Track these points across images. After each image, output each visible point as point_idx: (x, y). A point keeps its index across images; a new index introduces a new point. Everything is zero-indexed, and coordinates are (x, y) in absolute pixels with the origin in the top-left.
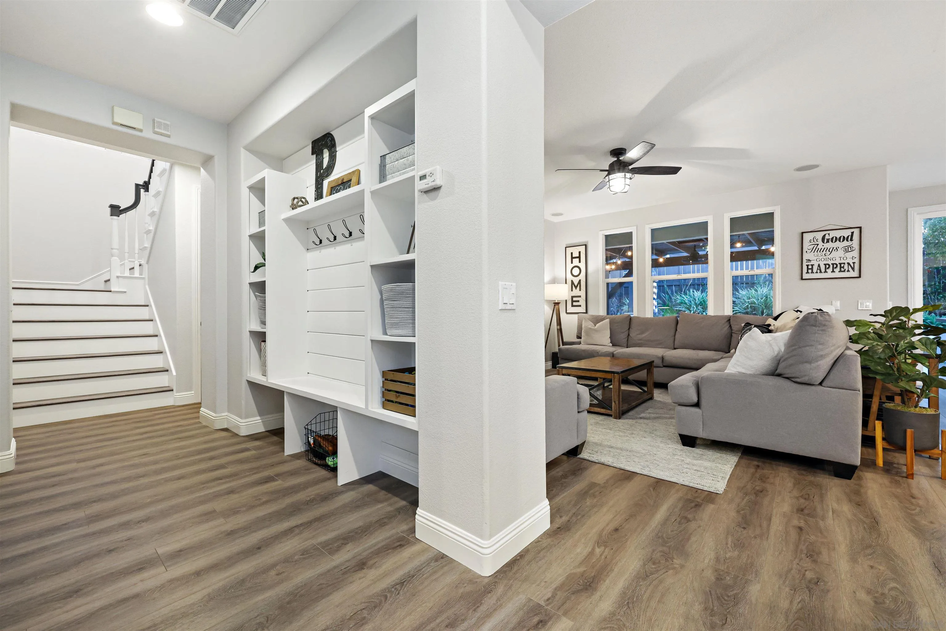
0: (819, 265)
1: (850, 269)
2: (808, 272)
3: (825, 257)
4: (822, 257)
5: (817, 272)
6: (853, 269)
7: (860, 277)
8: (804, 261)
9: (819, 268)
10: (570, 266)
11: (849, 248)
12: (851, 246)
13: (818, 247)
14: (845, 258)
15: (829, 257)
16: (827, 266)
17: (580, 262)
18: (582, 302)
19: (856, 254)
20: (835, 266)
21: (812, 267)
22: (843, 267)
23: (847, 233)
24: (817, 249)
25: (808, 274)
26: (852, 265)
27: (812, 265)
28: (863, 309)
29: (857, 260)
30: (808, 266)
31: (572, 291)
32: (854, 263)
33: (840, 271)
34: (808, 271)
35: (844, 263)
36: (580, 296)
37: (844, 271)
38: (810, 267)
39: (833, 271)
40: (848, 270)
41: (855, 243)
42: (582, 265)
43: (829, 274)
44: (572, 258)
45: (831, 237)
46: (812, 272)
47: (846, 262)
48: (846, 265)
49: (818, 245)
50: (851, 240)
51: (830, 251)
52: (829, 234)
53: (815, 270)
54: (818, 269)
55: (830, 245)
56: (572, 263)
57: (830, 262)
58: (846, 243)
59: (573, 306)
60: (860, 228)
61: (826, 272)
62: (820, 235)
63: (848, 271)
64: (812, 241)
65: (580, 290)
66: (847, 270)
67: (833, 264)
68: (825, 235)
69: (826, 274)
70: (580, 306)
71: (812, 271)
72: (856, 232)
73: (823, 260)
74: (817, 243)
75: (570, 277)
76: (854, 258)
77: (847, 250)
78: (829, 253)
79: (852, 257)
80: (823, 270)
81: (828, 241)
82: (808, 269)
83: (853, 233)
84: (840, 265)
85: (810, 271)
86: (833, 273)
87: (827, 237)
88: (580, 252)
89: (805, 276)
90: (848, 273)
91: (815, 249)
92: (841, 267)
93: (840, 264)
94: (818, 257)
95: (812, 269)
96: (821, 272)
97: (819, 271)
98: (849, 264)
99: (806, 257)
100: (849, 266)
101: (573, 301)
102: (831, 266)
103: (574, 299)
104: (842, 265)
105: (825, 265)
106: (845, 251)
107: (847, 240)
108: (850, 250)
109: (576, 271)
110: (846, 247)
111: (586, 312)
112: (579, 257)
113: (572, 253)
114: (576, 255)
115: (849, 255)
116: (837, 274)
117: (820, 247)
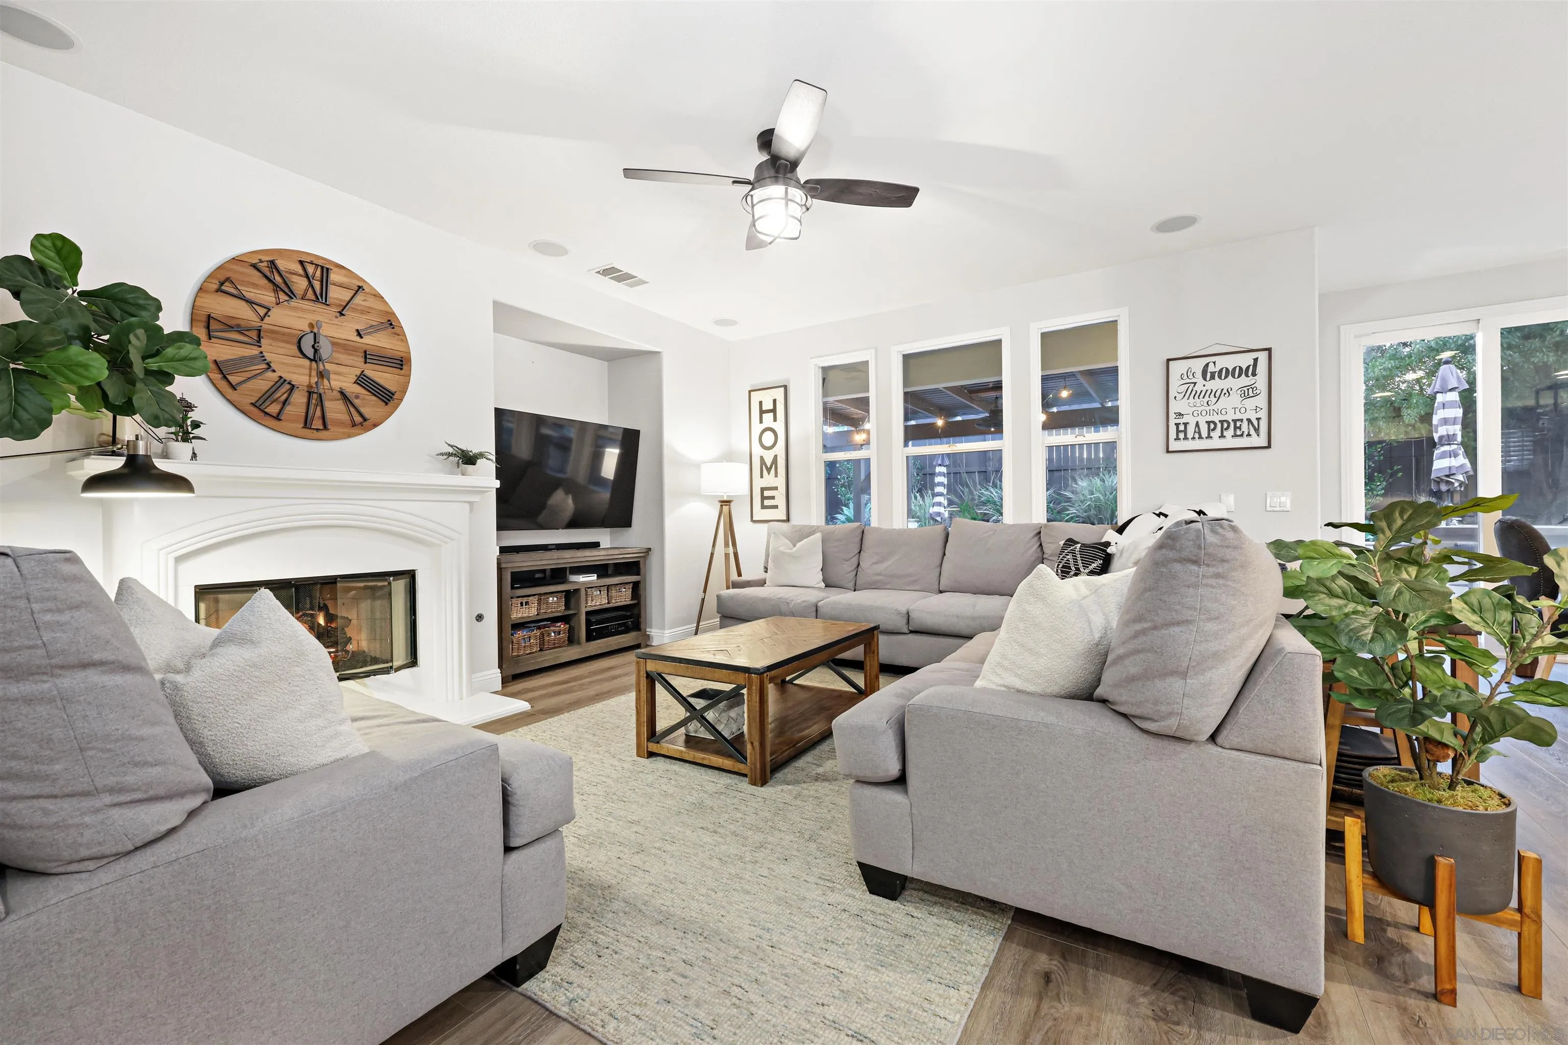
0: (1197, 425)
1: (1252, 432)
2: (1177, 439)
3: (1208, 408)
4: (1203, 408)
5: (1193, 438)
6: (1257, 430)
7: (1269, 446)
8: (1172, 416)
9: (1197, 430)
10: (757, 428)
11: (1250, 390)
12: (1253, 386)
13: (1195, 389)
14: (1243, 410)
15: (1215, 407)
16: (1212, 426)
17: (775, 420)
18: (780, 501)
19: (1261, 400)
20: (1225, 425)
21: (1186, 428)
22: (1240, 428)
23: (1245, 361)
24: (1194, 393)
25: (1178, 442)
26: (1255, 423)
27: (1186, 424)
28: (1275, 509)
29: (1263, 414)
30: (1177, 425)
31: (762, 477)
32: (1258, 419)
33: (1235, 436)
34: (1177, 435)
35: (1242, 420)
36: (776, 488)
37: (1242, 435)
38: (1182, 428)
39: (1222, 436)
40: (1249, 432)
41: (1261, 380)
42: (779, 427)
43: (1216, 443)
44: (762, 412)
45: (1217, 369)
46: (1186, 438)
47: (1245, 417)
48: (1245, 423)
49: (1195, 383)
50: (1254, 374)
51: (1217, 395)
52: (1214, 363)
53: (1190, 435)
54: (1195, 432)
55: (1216, 384)
56: (761, 422)
57: (1216, 418)
58: (1244, 381)
59: (763, 507)
60: (1269, 350)
61: (1209, 437)
62: (1197, 366)
63: (1249, 435)
64: (1185, 377)
65: (776, 476)
66: (1246, 433)
67: (1222, 422)
68: (1207, 365)
69: (1209, 441)
70: (776, 507)
71: (1185, 435)
72: (1263, 357)
73: (1204, 413)
74: (1194, 380)
75: (758, 451)
76: (1258, 409)
77: (1248, 393)
78: (1214, 400)
79: (1254, 407)
80: (1204, 433)
81: (1213, 378)
82: (1178, 431)
83: (1256, 360)
84: (1235, 424)
85: (1182, 436)
86: (1222, 440)
87: (1211, 368)
88: (775, 401)
89: (1174, 445)
90: (1249, 438)
91: (1191, 392)
92: (1236, 428)
93: (1235, 421)
94: (1195, 408)
95: (1185, 431)
96: (1200, 437)
97: (1197, 436)
98: (1249, 421)
99: (1174, 407)
100: (1250, 425)
101: (763, 498)
102: (1219, 425)
103: (767, 493)
104: (1238, 424)
105: (1208, 423)
106: (1243, 395)
107: (1247, 376)
108: (1251, 394)
109: (768, 438)
110: (1245, 389)
111: (788, 520)
112: (774, 411)
113: (761, 403)
114: (768, 405)
115: (1250, 403)
116: (1230, 441)
117: (1198, 388)
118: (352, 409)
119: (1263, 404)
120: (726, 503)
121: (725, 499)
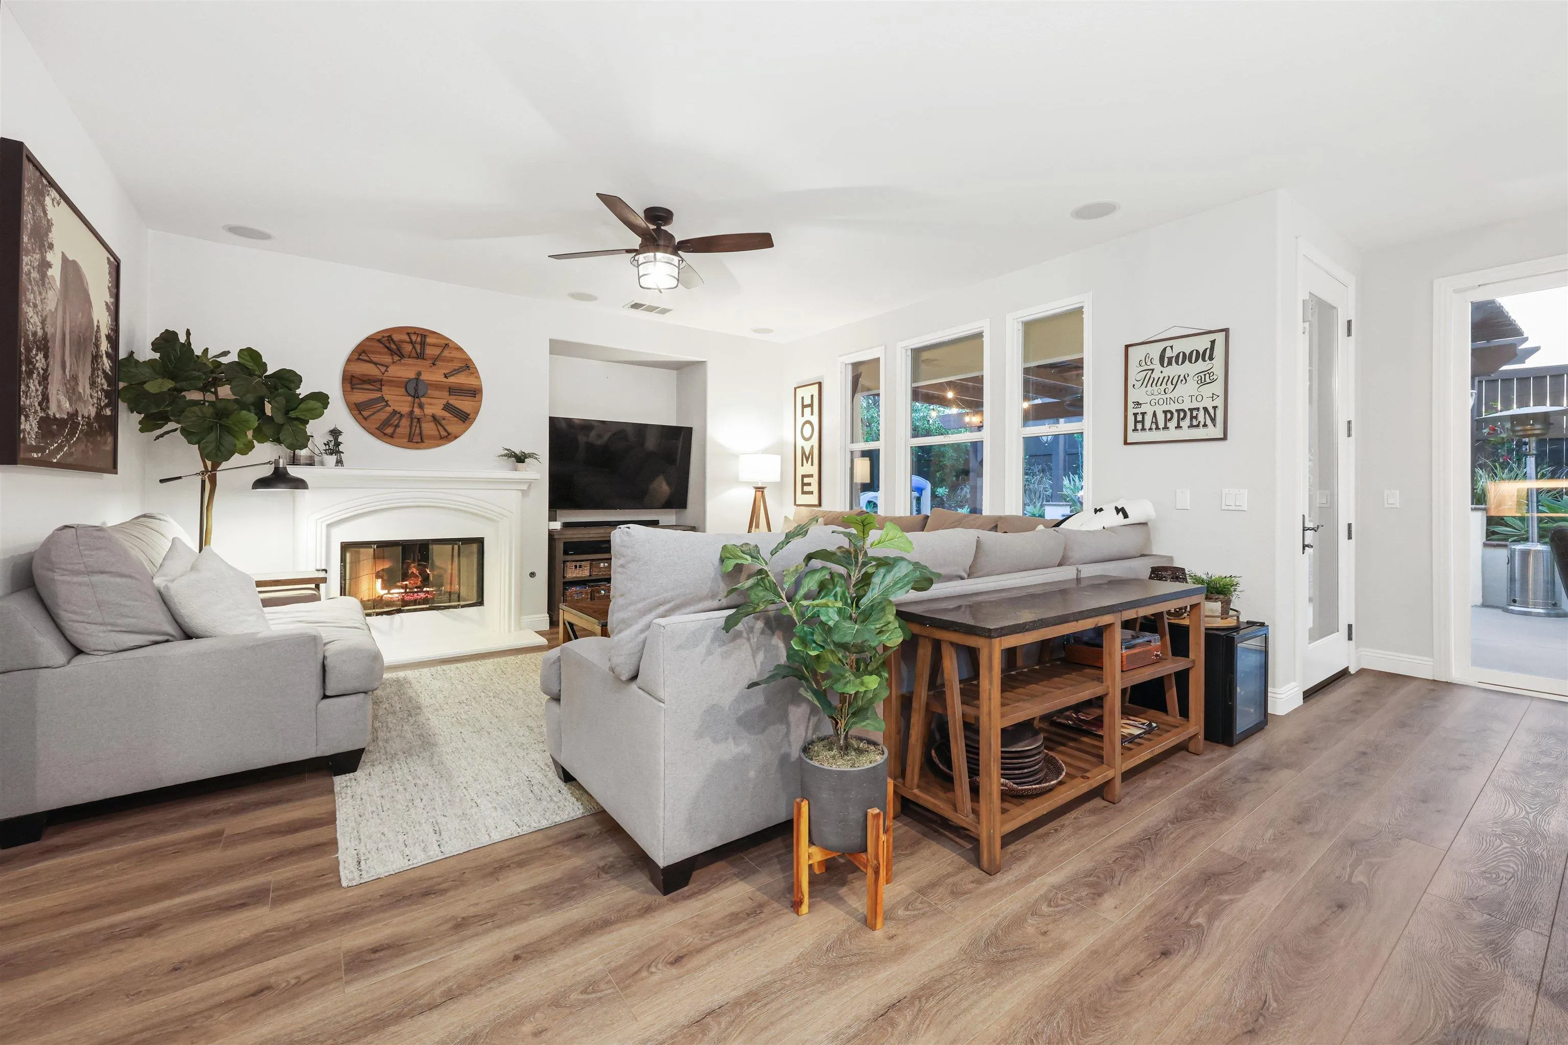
0: (1155, 414)
1: (1209, 422)
2: (1135, 430)
3: (1164, 397)
4: (1160, 396)
5: (1151, 429)
6: (1213, 420)
7: (1225, 438)
8: (1130, 405)
9: (1154, 420)
10: (800, 421)
11: (1207, 376)
12: (1209, 372)
13: (1152, 376)
14: (1199, 398)
15: (1172, 395)
16: (1169, 416)
17: (812, 414)
18: (814, 488)
19: (1217, 388)
20: (1182, 415)
21: (1143, 418)
22: (1196, 418)
23: (1202, 344)
24: (1151, 380)
25: (1136, 434)
26: (1212, 411)
27: (1143, 414)
28: (1231, 508)
29: (1219, 402)
30: (1135, 415)
31: (802, 465)
32: (1215, 408)
33: (1191, 426)
34: (1135, 426)
35: (1198, 409)
36: (811, 476)
37: (1198, 426)
38: (1139, 418)
39: (1178, 427)
40: (1205, 423)
41: (1217, 365)
42: (815, 420)
43: (1172, 434)
44: (804, 406)
45: (1174, 354)
46: (1143, 429)
47: (1201, 405)
48: (1202, 412)
49: (1153, 370)
50: (1211, 358)
51: (1174, 382)
52: (1172, 347)
53: (1147, 426)
54: (1152, 422)
55: (1174, 370)
56: (803, 416)
57: (1173, 407)
58: (1201, 366)
59: (803, 493)
60: (1226, 331)
61: (1166, 428)
62: (1155, 351)
63: (1205, 425)
64: (1143, 363)
65: (812, 465)
66: (1202, 423)
67: (1178, 411)
68: (1165, 349)
69: (1166, 432)
70: (812, 493)
71: (1143, 426)
72: (1220, 338)
73: (1161, 402)
74: (1151, 367)
75: (800, 442)
76: (1215, 397)
77: (1204, 379)
78: (1171, 387)
79: (1209, 395)
80: (1161, 424)
81: (1170, 363)
82: (1136, 422)
83: (1213, 342)
84: (1191, 414)
85: (1139, 426)
86: (1179, 431)
87: (1169, 353)
88: (812, 396)
89: (1132, 437)
90: (1205, 429)
91: (1148, 381)
92: (1192, 418)
93: (1191, 410)
94: (1153, 397)
95: (1143, 422)
96: (1157, 428)
97: (1154, 426)
98: (1205, 409)
99: (1133, 396)
100: (1207, 415)
101: (803, 484)
102: (1176, 415)
103: (806, 480)
104: (1195, 413)
105: (1165, 412)
106: (1199, 382)
107: (1204, 360)
108: (1208, 380)
109: (807, 430)
110: (1202, 374)
111: (820, 505)
112: (811, 405)
113: (803, 398)
114: (807, 401)
115: (1207, 390)
116: (1186, 433)
117: (1156, 375)
118: (440, 428)
119: (1220, 391)
120: (760, 489)
121: (760, 485)
